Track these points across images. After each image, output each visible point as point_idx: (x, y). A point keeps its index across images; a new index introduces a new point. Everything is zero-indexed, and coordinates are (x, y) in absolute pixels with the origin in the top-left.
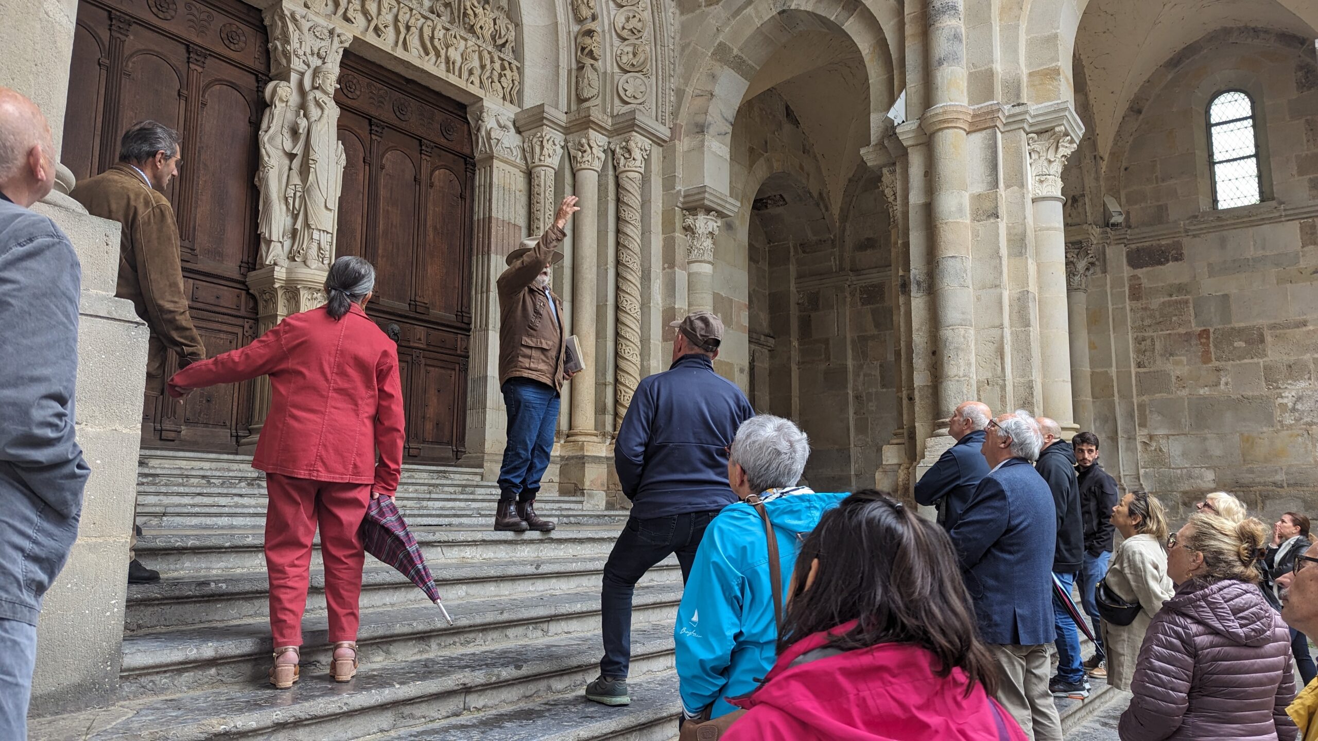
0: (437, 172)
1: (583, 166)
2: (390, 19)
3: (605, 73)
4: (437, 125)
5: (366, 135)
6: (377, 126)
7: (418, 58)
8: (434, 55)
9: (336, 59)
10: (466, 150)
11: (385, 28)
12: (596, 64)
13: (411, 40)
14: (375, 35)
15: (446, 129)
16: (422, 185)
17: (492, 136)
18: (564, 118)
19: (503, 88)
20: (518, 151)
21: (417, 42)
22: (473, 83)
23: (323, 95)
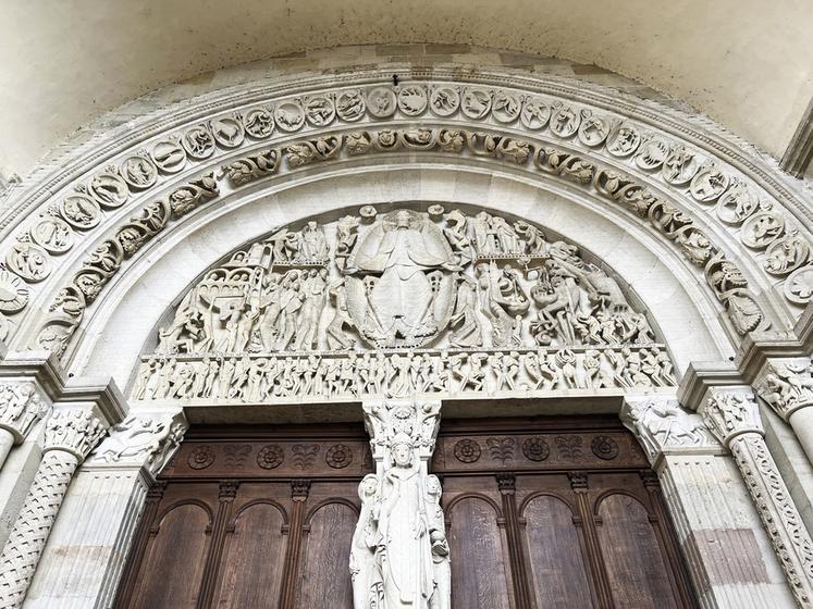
0: (604, 502)
1: (790, 408)
2: (487, 370)
3: (763, 293)
4: (586, 450)
5: (494, 494)
6: (505, 478)
7: (523, 390)
8: (546, 382)
9: (428, 430)
10: (638, 462)
11: (479, 379)
12: (741, 290)
13: (515, 377)
14: (469, 390)
15: (600, 449)
16: (585, 525)
17: (653, 430)
18: (733, 365)
19: (649, 376)
20: (703, 436)
21: (523, 377)
22: (603, 386)
23: (395, 471)
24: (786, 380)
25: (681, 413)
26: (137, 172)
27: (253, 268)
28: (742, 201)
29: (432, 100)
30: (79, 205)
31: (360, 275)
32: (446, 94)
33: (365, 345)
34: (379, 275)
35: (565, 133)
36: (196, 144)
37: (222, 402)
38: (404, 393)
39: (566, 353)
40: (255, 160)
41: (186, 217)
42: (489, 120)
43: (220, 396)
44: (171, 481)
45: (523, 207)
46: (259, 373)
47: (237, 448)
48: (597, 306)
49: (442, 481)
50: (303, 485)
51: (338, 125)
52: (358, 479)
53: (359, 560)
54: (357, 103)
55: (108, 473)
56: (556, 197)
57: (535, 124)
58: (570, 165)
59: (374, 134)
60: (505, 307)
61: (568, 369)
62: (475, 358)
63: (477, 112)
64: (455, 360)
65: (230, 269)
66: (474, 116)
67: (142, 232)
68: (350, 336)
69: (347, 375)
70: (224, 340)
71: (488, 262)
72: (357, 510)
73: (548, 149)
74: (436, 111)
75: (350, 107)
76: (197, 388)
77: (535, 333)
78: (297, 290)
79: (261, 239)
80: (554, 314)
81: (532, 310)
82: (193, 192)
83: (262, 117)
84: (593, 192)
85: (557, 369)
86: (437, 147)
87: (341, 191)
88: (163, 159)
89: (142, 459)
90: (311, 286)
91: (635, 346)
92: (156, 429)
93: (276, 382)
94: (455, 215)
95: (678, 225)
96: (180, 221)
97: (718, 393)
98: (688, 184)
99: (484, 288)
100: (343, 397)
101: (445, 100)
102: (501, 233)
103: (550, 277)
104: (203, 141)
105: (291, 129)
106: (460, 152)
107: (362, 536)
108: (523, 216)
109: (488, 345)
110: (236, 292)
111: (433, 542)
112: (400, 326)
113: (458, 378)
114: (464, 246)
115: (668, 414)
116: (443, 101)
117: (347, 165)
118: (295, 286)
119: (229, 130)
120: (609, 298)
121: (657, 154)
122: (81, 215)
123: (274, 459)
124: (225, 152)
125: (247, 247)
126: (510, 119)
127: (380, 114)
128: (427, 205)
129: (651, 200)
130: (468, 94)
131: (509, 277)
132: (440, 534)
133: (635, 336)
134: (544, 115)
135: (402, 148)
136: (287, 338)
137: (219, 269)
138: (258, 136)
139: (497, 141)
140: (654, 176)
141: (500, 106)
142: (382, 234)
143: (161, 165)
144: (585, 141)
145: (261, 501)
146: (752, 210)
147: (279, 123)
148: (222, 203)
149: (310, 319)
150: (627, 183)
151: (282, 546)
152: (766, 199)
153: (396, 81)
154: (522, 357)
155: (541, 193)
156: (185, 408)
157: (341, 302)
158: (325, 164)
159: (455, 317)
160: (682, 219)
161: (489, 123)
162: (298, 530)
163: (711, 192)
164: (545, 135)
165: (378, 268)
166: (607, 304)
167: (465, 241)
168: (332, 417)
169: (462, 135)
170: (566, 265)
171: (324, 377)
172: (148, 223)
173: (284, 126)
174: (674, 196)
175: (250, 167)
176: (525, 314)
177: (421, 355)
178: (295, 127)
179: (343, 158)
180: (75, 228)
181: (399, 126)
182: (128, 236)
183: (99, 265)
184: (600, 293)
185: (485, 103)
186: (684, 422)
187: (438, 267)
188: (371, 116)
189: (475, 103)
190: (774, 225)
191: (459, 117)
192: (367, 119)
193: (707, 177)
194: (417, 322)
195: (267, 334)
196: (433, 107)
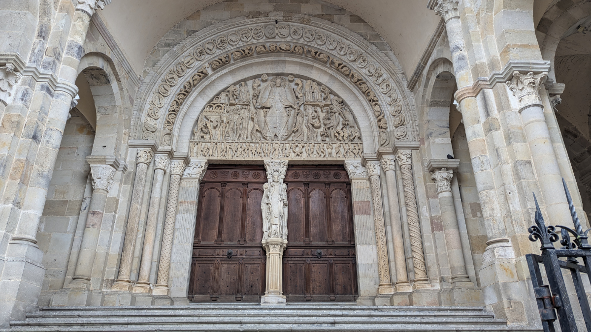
0: (334, 191)
2: (304, 149)
3: (391, 131)
4: (332, 176)
5: (303, 189)
6: (307, 184)
7: (315, 157)
8: (322, 154)
9: (283, 170)
10: (347, 180)
11: (301, 153)
12: (384, 130)
13: (312, 153)
14: (297, 157)
15: (337, 175)
16: (327, 197)
17: (351, 172)
18: (375, 155)
19: (354, 154)
20: (365, 173)
21: (315, 152)
22: (339, 157)
23: (274, 183)
24: (386, 162)
25: (360, 166)
26: (180, 70)
27: (223, 104)
28: (394, 96)
29: (291, 32)
30: (164, 87)
31: (262, 108)
32: (297, 30)
33: (264, 138)
34: (269, 108)
35: (342, 53)
36: (199, 55)
37: (219, 158)
38: (277, 157)
39: (330, 145)
40: (221, 60)
41: (198, 85)
42: (314, 42)
43: (218, 156)
44: (206, 182)
45: (324, 79)
46: (230, 148)
47: (225, 172)
48: (345, 125)
49: (287, 184)
50: (245, 184)
51: (253, 41)
52: (263, 183)
53: (264, 207)
54: (261, 32)
55: (189, 180)
56: (336, 79)
57: (331, 47)
58: (342, 68)
59: (267, 45)
60: (313, 125)
61: (330, 150)
62: (300, 146)
63: (309, 38)
64: (294, 146)
65: (214, 104)
66: (308, 40)
67: (184, 95)
68: (259, 134)
69: (259, 150)
70: (216, 134)
71: (309, 105)
72: (263, 192)
73: (335, 60)
74: (293, 36)
75: (258, 33)
76: (211, 153)
77: (322, 136)
78: (239, 115)
79: (223, 91)
80: (329, 128)
81: (323, 126)
82: (200, 76)
83: (223, 40)
84: (349, 79)
85: (326, 150)
86: (292, 52)
87: (254, 68)
88: (188, 62)
89: (198, 176)
90: (244, 113)
91: (353, 142)
92: (200, 167)
93: (236, 152)
94: (298, 81)
95: (373, 101)
96: (196, 87)
97: (369, 163)
98: (379, 84)
99: (307, 116)
100: (258, 158)
101: (297, 32)
102: (315, 91)
103: (331, 113)
104: (201, 53)
105: (234, 44)
106: (302, 55)
107: (264, 200)
108: (324, 84)
109: (305, 140)
110: (217, 114)
111: (283, 202)
112: (276, 131)
113: (295, 152)
114: (301, 96)
115: (357, 167)
116: (295, 32)
117: (256, 58)
118: (239, 113)
119: (211, 47)
120: (348, 122)
121: (372, 71)
122: (165, 91)
123: (236, 175)
124: (209, 56)
125: (219, 94)
126: (322, 44)
127: (270, 37)
128: (287, 75)
129: (367, 89)
130: (306, 31)
131: (316, 112)
132: (286, 200)
133: (354, 138)
134: (335, 44)
135: (278, 52)
136: (238, 135)
137: (210, 104)
138: (221, 48)
139: (316, 53)
140: (370, 78)
141: (318, 37)
142: (270, 88)
143: (187, 65)
144: (349, 58)
145: (234, 188)
146: (395, 100)
147: (229, 42)
148: (210, 77)
149: (245, 127)
150: (361, 80)
151: (241, 201)
152: (400, 97)
153: (277, 22)
154: (316, 145)
155: (331, 75)
156: (208, 160)
157: (256, 120)
158: (247, 58)
159: (295, 129)
160: (375, 99)
161: (313, 44)
162: (245, 196)
163: (385, 90)
164: (334, 53)
165: (268, 106)
166: (348, 125)
167: (301, 94)
168: (254, 163)
169: (303, 48)
170: (336, 107)
171: (251, 151)
172: (186, 91)
173: (232, 43)
174: (375, 88)
175: (219, 63)
176: (319, 128)
177: (283, 143)
178: (236, 43)
179: (255, 55)
180: (164, 96)
181: (278, 42)
182: (181, 98)
183: (174, 111)
184: (346, 121)
185: (312, 35)
186: (361, 170)
187: (291, 107)
188: (266, 37)
189: (309, 35)
190: (399, 108)
191: (302, 39)
192: (265, 38)
193: (385, 84)
194: (282, 130)
195: (231, 133)
196: (292, 34)
